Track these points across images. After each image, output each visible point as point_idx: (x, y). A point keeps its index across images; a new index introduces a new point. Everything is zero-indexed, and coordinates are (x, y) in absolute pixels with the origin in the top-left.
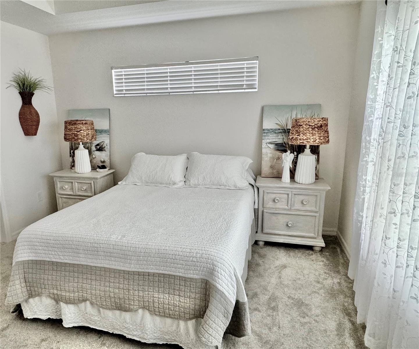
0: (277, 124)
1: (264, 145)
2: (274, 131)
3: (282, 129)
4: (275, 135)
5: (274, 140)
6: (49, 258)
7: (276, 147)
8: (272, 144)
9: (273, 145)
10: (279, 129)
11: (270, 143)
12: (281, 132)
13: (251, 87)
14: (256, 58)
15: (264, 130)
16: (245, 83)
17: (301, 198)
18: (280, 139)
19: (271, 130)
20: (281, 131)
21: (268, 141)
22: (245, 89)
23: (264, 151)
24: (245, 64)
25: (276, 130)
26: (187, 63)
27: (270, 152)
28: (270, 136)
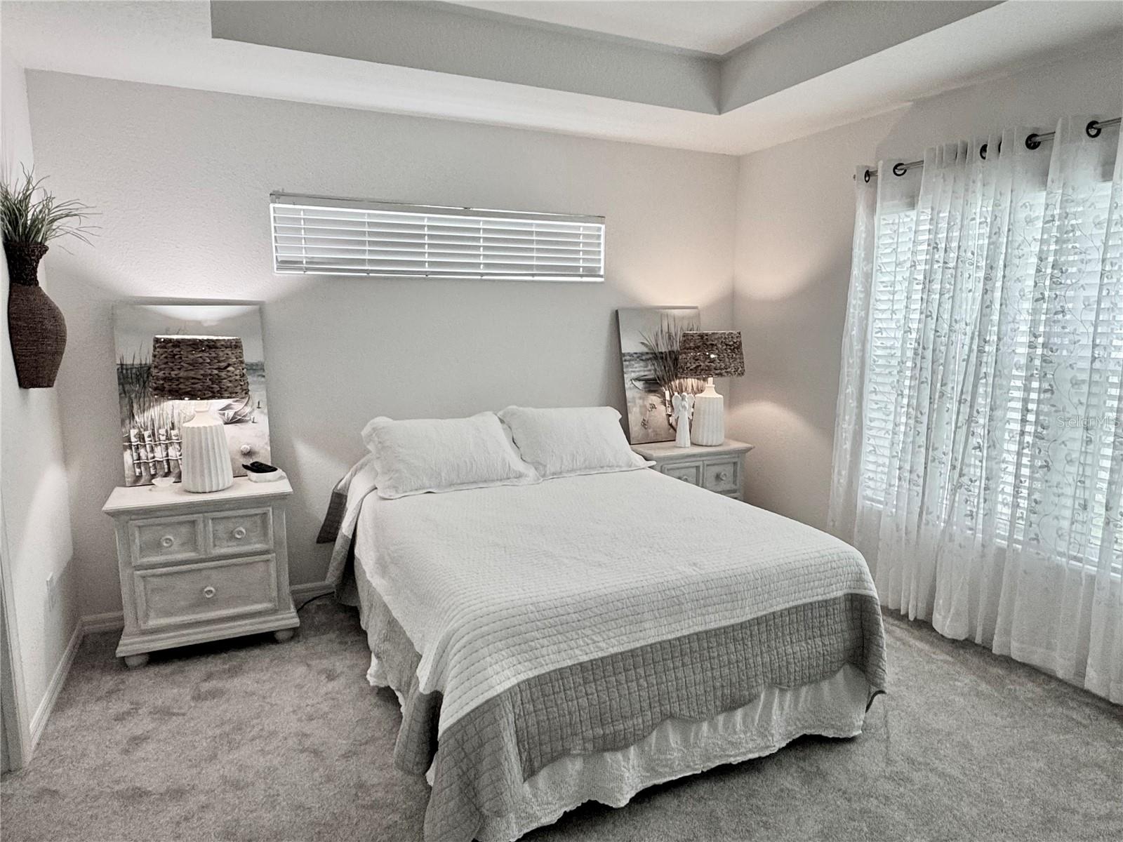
0: (642, 343)
1: (628, 384)
2: (639, 357)
3: (652, 353)
4: (642, 364)
5: (643, 374)
6: (570, 659)
7: (647, 385)
8: (640, 380)
9: (642, 383)
10: (647, 353)
11: (638, 379)
12: (650, 359)
13: (591, 272)
14: (600, 219)
15: (624, 355)
16: (581, 264)
17: (716, 469)
18: (650, 370)
19: (635, 356)
20: (651, 356)
21: (634, 375)
22: (581, 276)
23: (629, 394)
24: (582, 227)
25: (642, 354)
26: (466, 211)
27: (639, 395)
28: (636, 365)
